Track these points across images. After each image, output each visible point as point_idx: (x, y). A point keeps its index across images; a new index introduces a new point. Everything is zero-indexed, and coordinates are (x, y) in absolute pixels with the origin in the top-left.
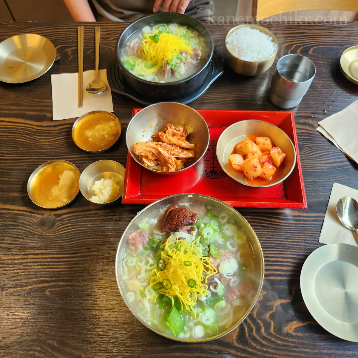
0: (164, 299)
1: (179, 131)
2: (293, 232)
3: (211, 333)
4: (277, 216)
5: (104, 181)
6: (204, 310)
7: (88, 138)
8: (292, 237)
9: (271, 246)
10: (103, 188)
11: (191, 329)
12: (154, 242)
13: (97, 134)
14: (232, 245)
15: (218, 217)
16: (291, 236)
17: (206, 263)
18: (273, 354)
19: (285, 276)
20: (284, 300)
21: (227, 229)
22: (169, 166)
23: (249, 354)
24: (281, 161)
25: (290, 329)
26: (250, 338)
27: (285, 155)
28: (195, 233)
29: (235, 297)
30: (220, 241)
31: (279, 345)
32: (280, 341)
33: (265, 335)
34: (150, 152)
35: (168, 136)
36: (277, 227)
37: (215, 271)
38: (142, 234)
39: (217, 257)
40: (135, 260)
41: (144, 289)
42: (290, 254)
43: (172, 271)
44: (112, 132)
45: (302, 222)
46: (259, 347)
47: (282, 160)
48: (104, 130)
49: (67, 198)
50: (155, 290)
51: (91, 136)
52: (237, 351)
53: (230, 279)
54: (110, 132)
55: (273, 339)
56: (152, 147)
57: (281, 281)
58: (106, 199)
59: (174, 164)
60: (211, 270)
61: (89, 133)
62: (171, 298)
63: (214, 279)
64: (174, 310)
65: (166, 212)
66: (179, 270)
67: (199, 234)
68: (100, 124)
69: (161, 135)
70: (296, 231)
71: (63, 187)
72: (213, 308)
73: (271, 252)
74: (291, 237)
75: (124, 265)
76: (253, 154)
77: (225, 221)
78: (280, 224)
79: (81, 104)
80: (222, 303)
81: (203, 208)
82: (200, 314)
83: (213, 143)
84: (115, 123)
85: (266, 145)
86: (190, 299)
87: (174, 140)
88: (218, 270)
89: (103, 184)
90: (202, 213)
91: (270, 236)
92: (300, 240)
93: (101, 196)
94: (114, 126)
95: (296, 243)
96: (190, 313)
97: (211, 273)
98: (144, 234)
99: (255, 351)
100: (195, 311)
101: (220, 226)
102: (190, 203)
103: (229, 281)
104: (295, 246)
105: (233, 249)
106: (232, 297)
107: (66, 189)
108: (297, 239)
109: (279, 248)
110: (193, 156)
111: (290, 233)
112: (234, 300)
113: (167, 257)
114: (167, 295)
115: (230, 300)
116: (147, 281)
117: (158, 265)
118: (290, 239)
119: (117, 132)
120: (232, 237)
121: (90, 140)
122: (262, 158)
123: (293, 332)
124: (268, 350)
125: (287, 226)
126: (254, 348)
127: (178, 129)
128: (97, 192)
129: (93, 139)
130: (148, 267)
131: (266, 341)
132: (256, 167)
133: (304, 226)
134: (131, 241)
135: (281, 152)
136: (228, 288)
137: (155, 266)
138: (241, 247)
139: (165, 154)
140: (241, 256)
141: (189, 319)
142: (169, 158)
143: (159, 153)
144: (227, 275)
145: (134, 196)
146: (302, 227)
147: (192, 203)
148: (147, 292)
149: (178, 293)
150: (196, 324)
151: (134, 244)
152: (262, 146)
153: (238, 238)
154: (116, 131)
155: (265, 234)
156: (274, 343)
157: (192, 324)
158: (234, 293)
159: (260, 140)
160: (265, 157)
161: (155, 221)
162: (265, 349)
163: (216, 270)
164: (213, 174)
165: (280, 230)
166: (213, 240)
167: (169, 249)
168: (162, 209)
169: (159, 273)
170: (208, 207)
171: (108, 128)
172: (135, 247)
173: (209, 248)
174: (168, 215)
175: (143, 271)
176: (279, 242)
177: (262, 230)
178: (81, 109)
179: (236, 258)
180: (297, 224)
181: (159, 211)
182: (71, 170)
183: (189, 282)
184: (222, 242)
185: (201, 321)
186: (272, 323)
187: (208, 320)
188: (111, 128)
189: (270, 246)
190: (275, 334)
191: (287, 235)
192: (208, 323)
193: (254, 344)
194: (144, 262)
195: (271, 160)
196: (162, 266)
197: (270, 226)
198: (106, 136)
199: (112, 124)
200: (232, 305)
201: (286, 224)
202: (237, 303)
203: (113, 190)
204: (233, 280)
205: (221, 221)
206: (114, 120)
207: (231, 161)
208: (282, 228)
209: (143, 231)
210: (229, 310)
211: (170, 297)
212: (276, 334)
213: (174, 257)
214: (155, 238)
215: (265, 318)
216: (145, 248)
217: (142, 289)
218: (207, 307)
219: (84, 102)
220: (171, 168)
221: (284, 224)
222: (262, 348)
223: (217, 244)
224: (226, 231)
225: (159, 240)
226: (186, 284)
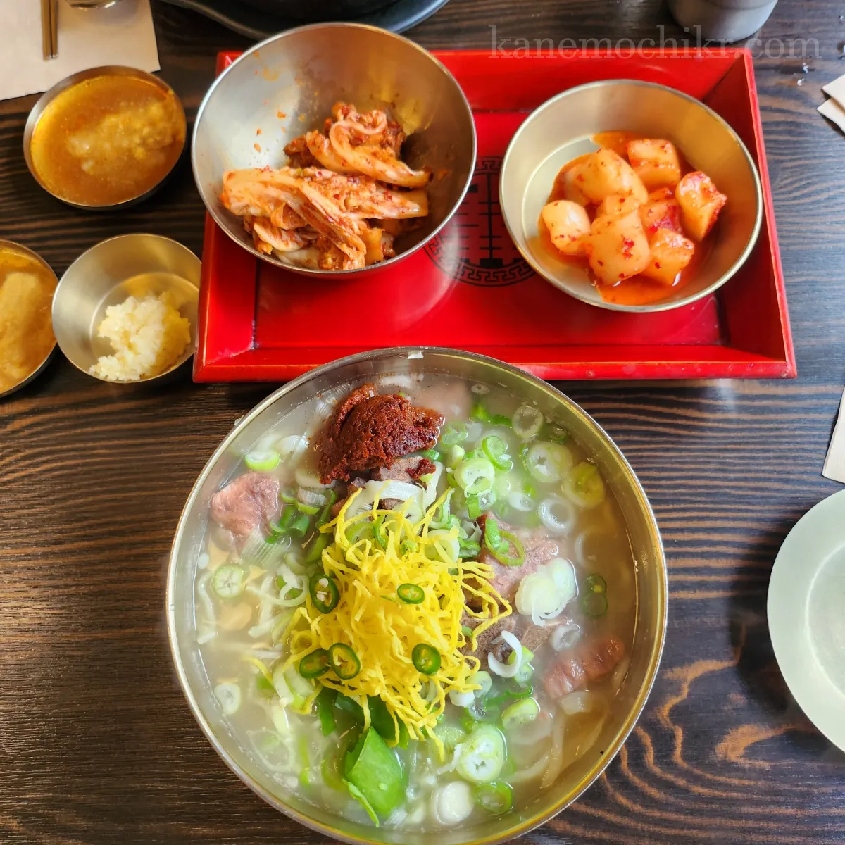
0: (337, 705)
1: (374, 125)
2: (742, 447)
3: (496, 805)
4: (695, 400)
5: (135, 307)
6: (468, 732)
7: (78, 161)
8: (739, 465)
9: (675, 494)
10: (133, 329)
11: (427, 795)
12: (299, 515)
13: (107, 146)
14: (558, 513)
15: (508, 421)
16: (737, 461)
17: (472, 582)
18: (682, 828)
19: (717, 586)
20: (714, 661)
21: (541, 461)
22: (345, 248)
23: (609, 831)
24: (712, 219)
25: (733, 749)
26: (611, 783)
27: (721, 198)
28: (432, 479)
29: (568, 686)
30: (518, 500)
31: (699, 798)
32: (702, 786)
33: (656, 770)
34: (277, 202)
35: (335, 145)
36: (693, 433)
37: (502, 608)
38: (256, 489)
39: (510, 559)
40: (238, 575)
41: (273, 669)
42: (734, 519)
43: (357, 618)
44: (158, 138)
45: (772, 416)
46: (637, 808)
47: (716, 218)
48: (129, 131)
49: (22, 365)
50: (305, 675)
51: (90, 156)
52: (571, 822)
53: (553, 629)
54: (150, 141)
55: (681, 782)
56: (283, 187)
57: (705, 602)
58: (147, 366)
59: (360, 242)
60: (490, 606)
61: (82, 145)
62: (359, 702)
63: (499, 633)
64: (372, 738)
65: (337, 409)
66: (381, 615)
67: (448, 482)
68: (116, 111)
69: (314, 144)
70: (753, 443)
71: (5, 328)
72: (498, 723)
73: (674, 515)
74: (735, 465)
75: (203, 593)
76: (622, 201)
77: (533, 432)
78: (702, 424)
79: (51, 49)
80: (529, 708)
81: (459, 392)
82: (458, 748)
83: (488, 164)
84: (165, 107)
85: (661, 167)
86: (420, 703)
87: (357, 158)
88: (513, 604)
89: (131, 317)
90: (457, 410)
91: (672, 463)
92: (764, 471)
93: (129, 356)
94: (161, 119)
95: (752, 484)
96: (424, 746)
97: (491, 617)
98: (263, 486)
99: (625, 821)
100: (439, 740)
101: (517, 448)
102: (414, 377)
103: (550, 636)
104: (750, 493)
105: (560, 527)
106: (561, 684)
107: (19, 333)
108: (757, 471)
109: (699, 502)
110: (424, 213)
111: (733, 450)
112: (565, 694)
113: (343, 568)
114: (347, 693)
115: (553, 696)
116: (279, 646)
117: (313, 593)
118: (734, 471)
119: (174, 137)
120: (557, 486)
121: (87, 166)
122: (650, 211)
123: (741, 757)
124: (665, 815)
125: (723, 430)
126: (624, 812)
127: (370, 120)
128: (116, 342)
129: (97, 163)
130: (281, 601)
131: (659, 789)
132: (631, 244)
133: (777, 429)
134: (222, 515)
135: (712, 188)
136: (548, 656)
137: (305, 595)
138: (587, 517)
139: (329, 210)
140: (589, 548)
141: (422, 762)
142: (341, 222)
143: (308, 206)
144: (542, 619)
145: (234, 355)
146: (771, 430)
147: (421, 377)
148: (280, 684)
149: (380, 690)
150: (444, 780)
151: (232, 525)
152: (646, 169)
153: (577, 488)
154: (169, 132)
155: (656, 457)
156: (685, 792)
157: (431, 780)
158: (566, 671)
159: (643, 149)
160: (660, 208)
161: (301, 443)
162: (657, 814)
163: (506, 603)
164: (492, 271)
165: (702, 443)
166: (493, 499)
167: (346, 543)
168: (323, 398)
169: (318, 619)
170: (475, 389)
171: (143, 126)
172: (236, 533)
173: (483, 528)
174: (343, 422)
175: (266, 611)
176: (699, 482)
177: (646, 446)
178: (51, 62)
179: (570, 556)
180: (756, 421)
181: (314, 406)
182: (28, 270)
183: (415, 654)
184: (523, 502)
185: (460, 772)
186: (679, 733)
187: (483, 764)
188: (152, 124)
189: (670, 494)
190: (685, 766)
191: (724, 458)
192: (482, 776)
193: (623, 800)
194: (267, 582)
195: (678, 218)
196: (327, 597)
197: (672, 431)
198: (140, 153)
199: (155, 110)
200: (559, 710)
201: (721, 425)
202: (576, 704)
203: (167, 334)
204: (561, 631)
205: (519, 431)
206: (161, 98)
207: (549, 226)
208: (709, 437)
209: (263, 476)
210: (551, 728)
211: (356, 699)
212: (691, 768)
213: (366, 569)
214: (302, 502)
215: (659, 721)
216: (271, 537)
217: (264, 671)
218: (479, 722)
219: (63, 40)
220: (351, 256)
221: (716, 425)
222: (649, 811)
223: (506, 511)
224: (538, 466)
225: (314, 505)
226: (408, 661)
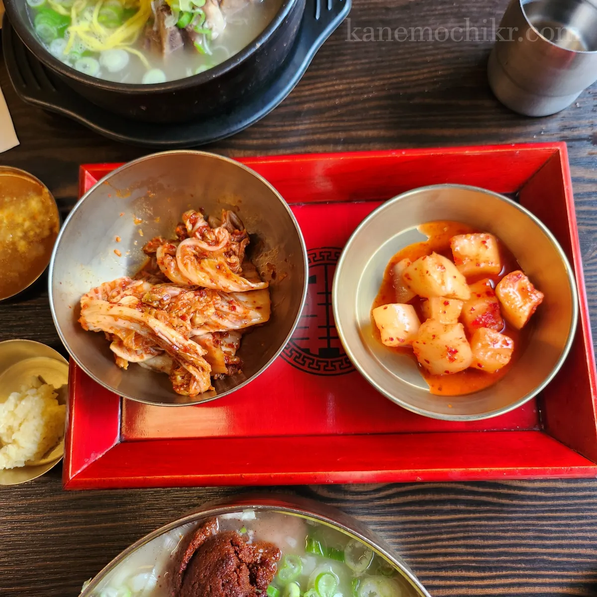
1: (217, 242)
2: (558, 514)
8: (555, 532)
9: (498, 561)
15: (340, 555)
16: (554, 529)
27: (540, 297)
34: (128, 331)
35: (181, 267)
36: (515, 502)
42: (551, 585)
45: (585, 484)
47: (535, 309)
54: (32, 233)
70: (568, 511)
73: (498, 581)
74: (551, 532)
76: (446, 303)
78: (522, 493)
83: (326, 255)
84: (42, 201)
85: (482, 265)
91: (495, 531)
92: (577, 538)
94: (40, 213)
95: (566, 551)
104: (565, 559)
108: (571, 538)
109: (519, 569)
110: (265, 320)
111: (549, 518)
118: (551, 539)
122: (473, 309)
125: (540, 498)
127: (213, 237)
132: (455, 352)
133: (589, 497)
139: (174, 340)
145: (101, 456)
146: (584, 497)
152: (469, 267)
154: (47, 227)
155: (481, 526)
159: (465, 244)
160: (481, 306)
164: (329, 360)
165: (523, 512)
171: (24, 220)
176: (519, 550)
177: (472, 515)
180: (571, 490)
188: (33, 218)
189: (493, 562)
191: (543, 525)
195: (498, 313)
197: (495, 500)
199: (35, 204)
201: (539, 494)
205: (351, 564)
206: (39, 193)
208: (528, 506)
220: (197, 377)
221: (535, 493)
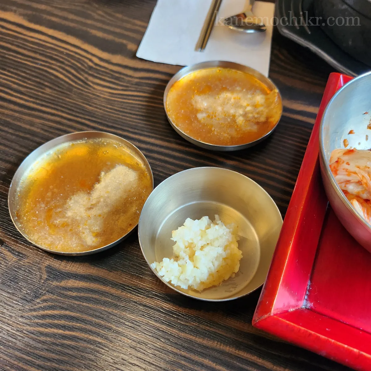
5: (208, 227)
7: (196, 111)
13: (220, 109)
44: (256, 116)
48: (237, 105)
49: (97, 235)
51: (206, 110)
61: (202, 102)
68: (233, 91)
71: (98, 202)
79: (202, 45)
84: (267, 99)
89: (203, 234)
107: (106, 210)
119: (267, 118)
129: (209, 116)
178: (199, 53)
182: (133, 167)
188: (255, 106)
198: (240, 120)
199: (259, 99)
